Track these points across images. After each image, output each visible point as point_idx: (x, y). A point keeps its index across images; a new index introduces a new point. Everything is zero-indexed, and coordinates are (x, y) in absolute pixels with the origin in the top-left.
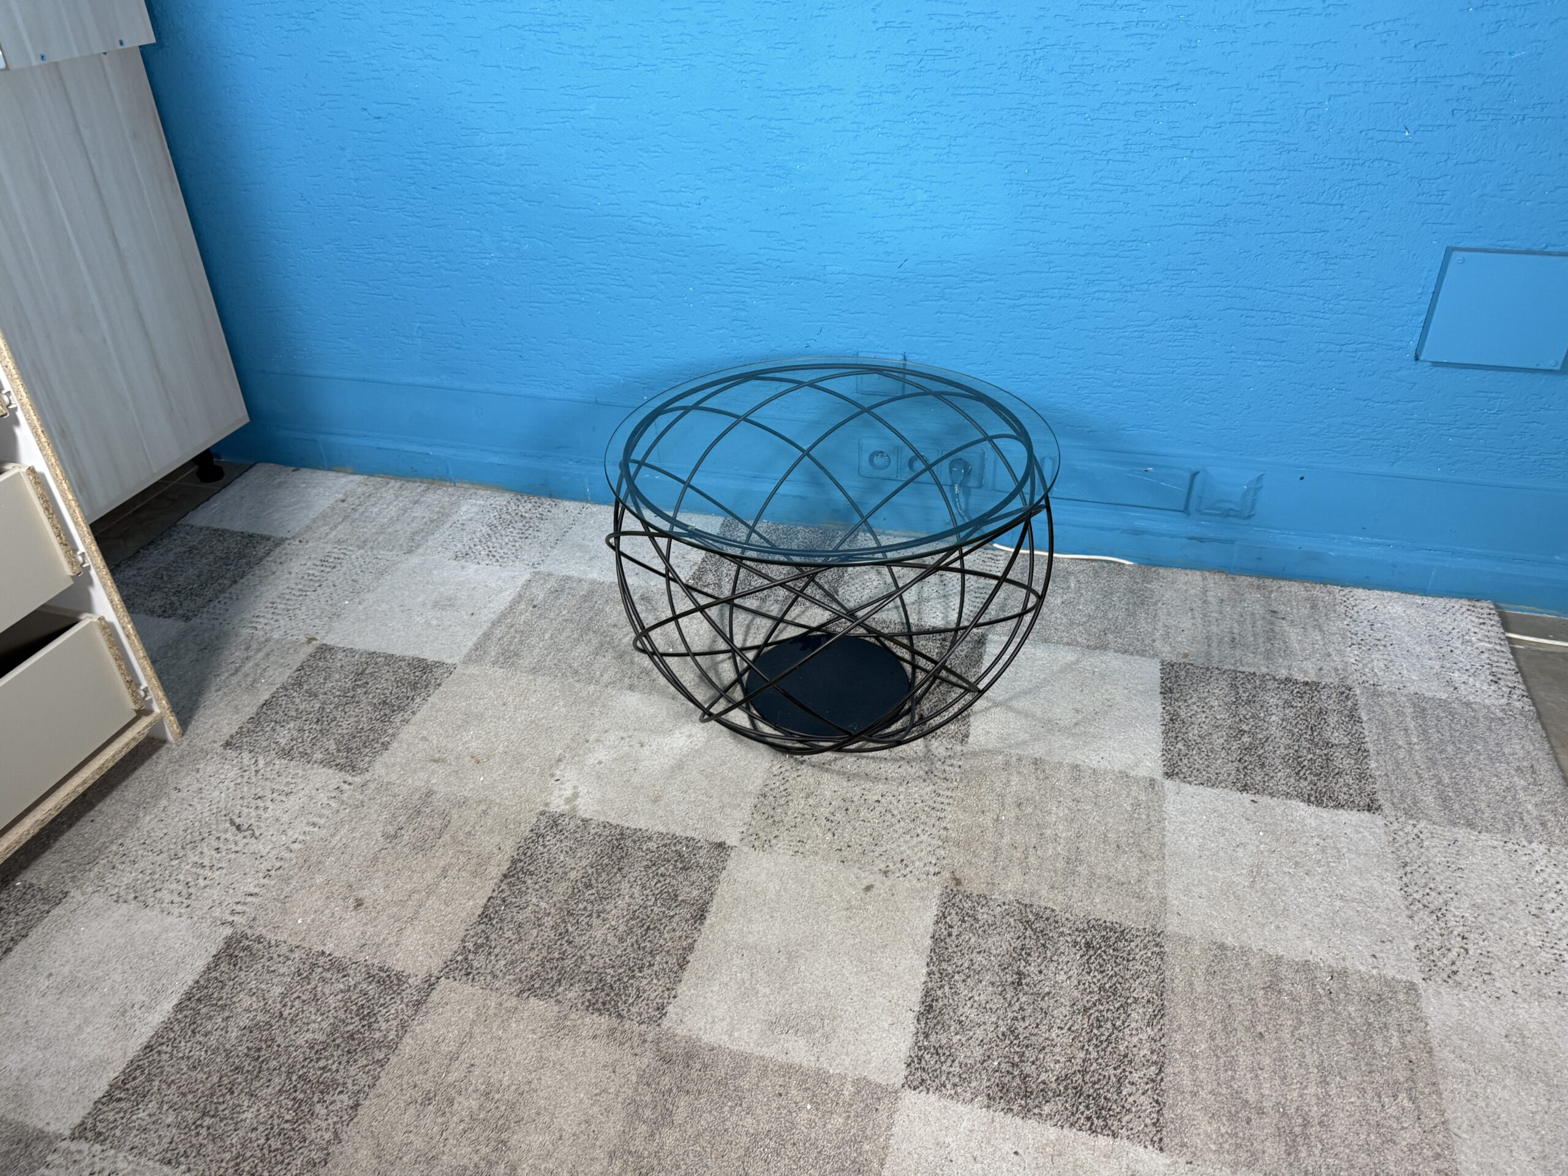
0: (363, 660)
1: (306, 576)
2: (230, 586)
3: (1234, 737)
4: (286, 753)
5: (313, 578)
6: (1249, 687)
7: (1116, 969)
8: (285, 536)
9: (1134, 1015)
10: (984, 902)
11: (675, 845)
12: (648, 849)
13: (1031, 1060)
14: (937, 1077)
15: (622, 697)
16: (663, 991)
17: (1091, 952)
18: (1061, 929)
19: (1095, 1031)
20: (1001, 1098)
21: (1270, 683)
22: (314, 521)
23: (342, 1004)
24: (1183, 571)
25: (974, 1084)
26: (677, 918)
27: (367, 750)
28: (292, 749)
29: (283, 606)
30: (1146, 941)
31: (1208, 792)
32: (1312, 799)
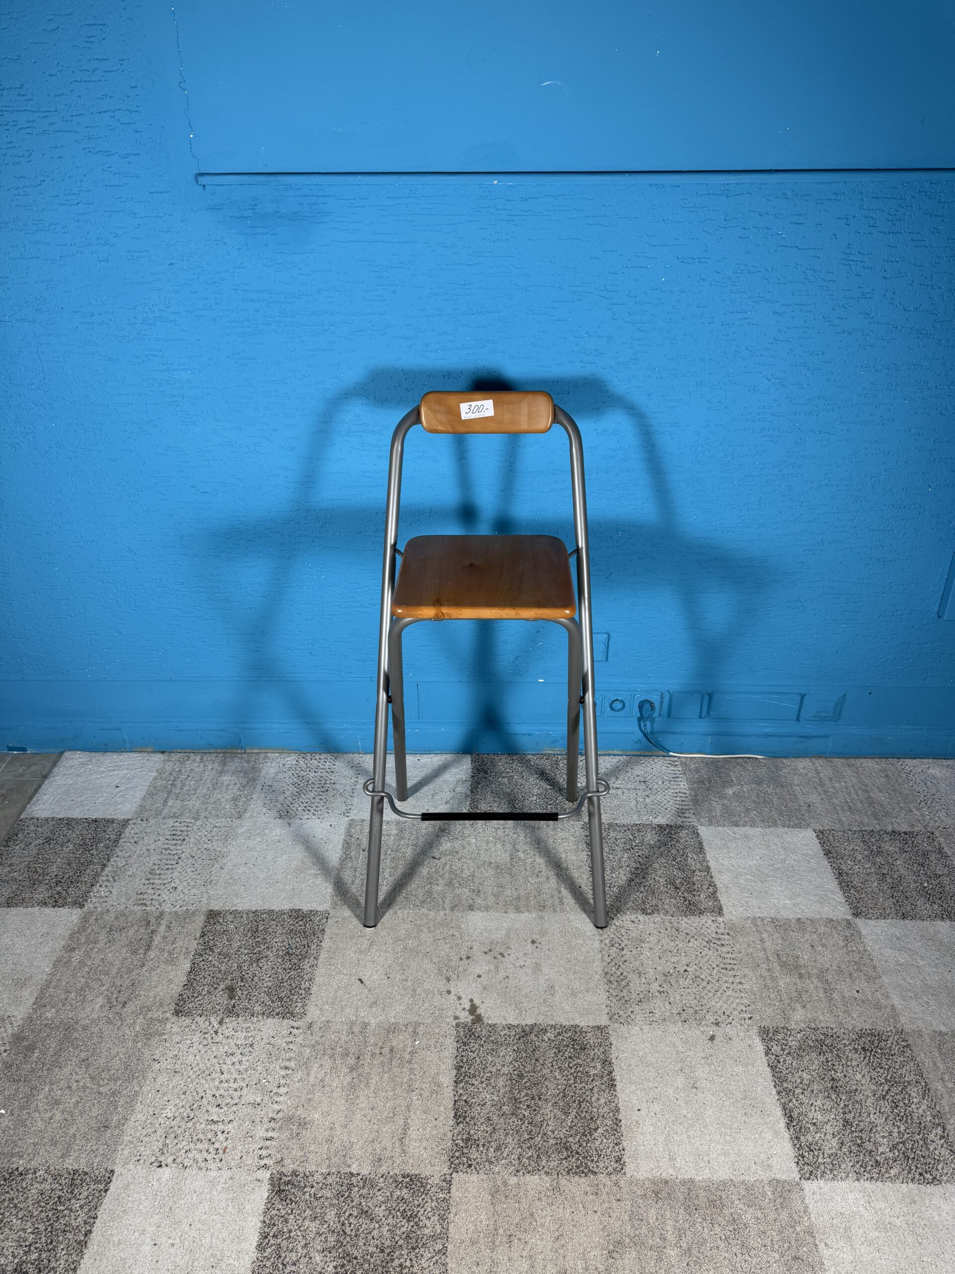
0: (251, 919)
1: (164, 851)
2: (103, 869)
3: (882, 880)
4: (231, 1012)
5: (170, 852)
6: (873, 840)
7: (889, 1063)
8: (126, 817)
9: (913, 1094)
10: (789, 1033)
11: (566, 1032)
12: (549, 1039)
13: (867, 1139)
14: (818, 1168)
15: (469, 918)
16: (614, 1147)
17: (868, 1054)
18: (844, 1042)
19: (895, 1111)
20: (864, 1171)
21: (885, 836)
22: (143, 799)
23: (388, 1212)
24: (798, 760)
25: (843, 1166)
26: (596, 1090)
27: (296, 997)
28: (234, 1006)
29: (159, 882)
30: (896, 1039)
31: (882, 922)
32: (944, 916)
